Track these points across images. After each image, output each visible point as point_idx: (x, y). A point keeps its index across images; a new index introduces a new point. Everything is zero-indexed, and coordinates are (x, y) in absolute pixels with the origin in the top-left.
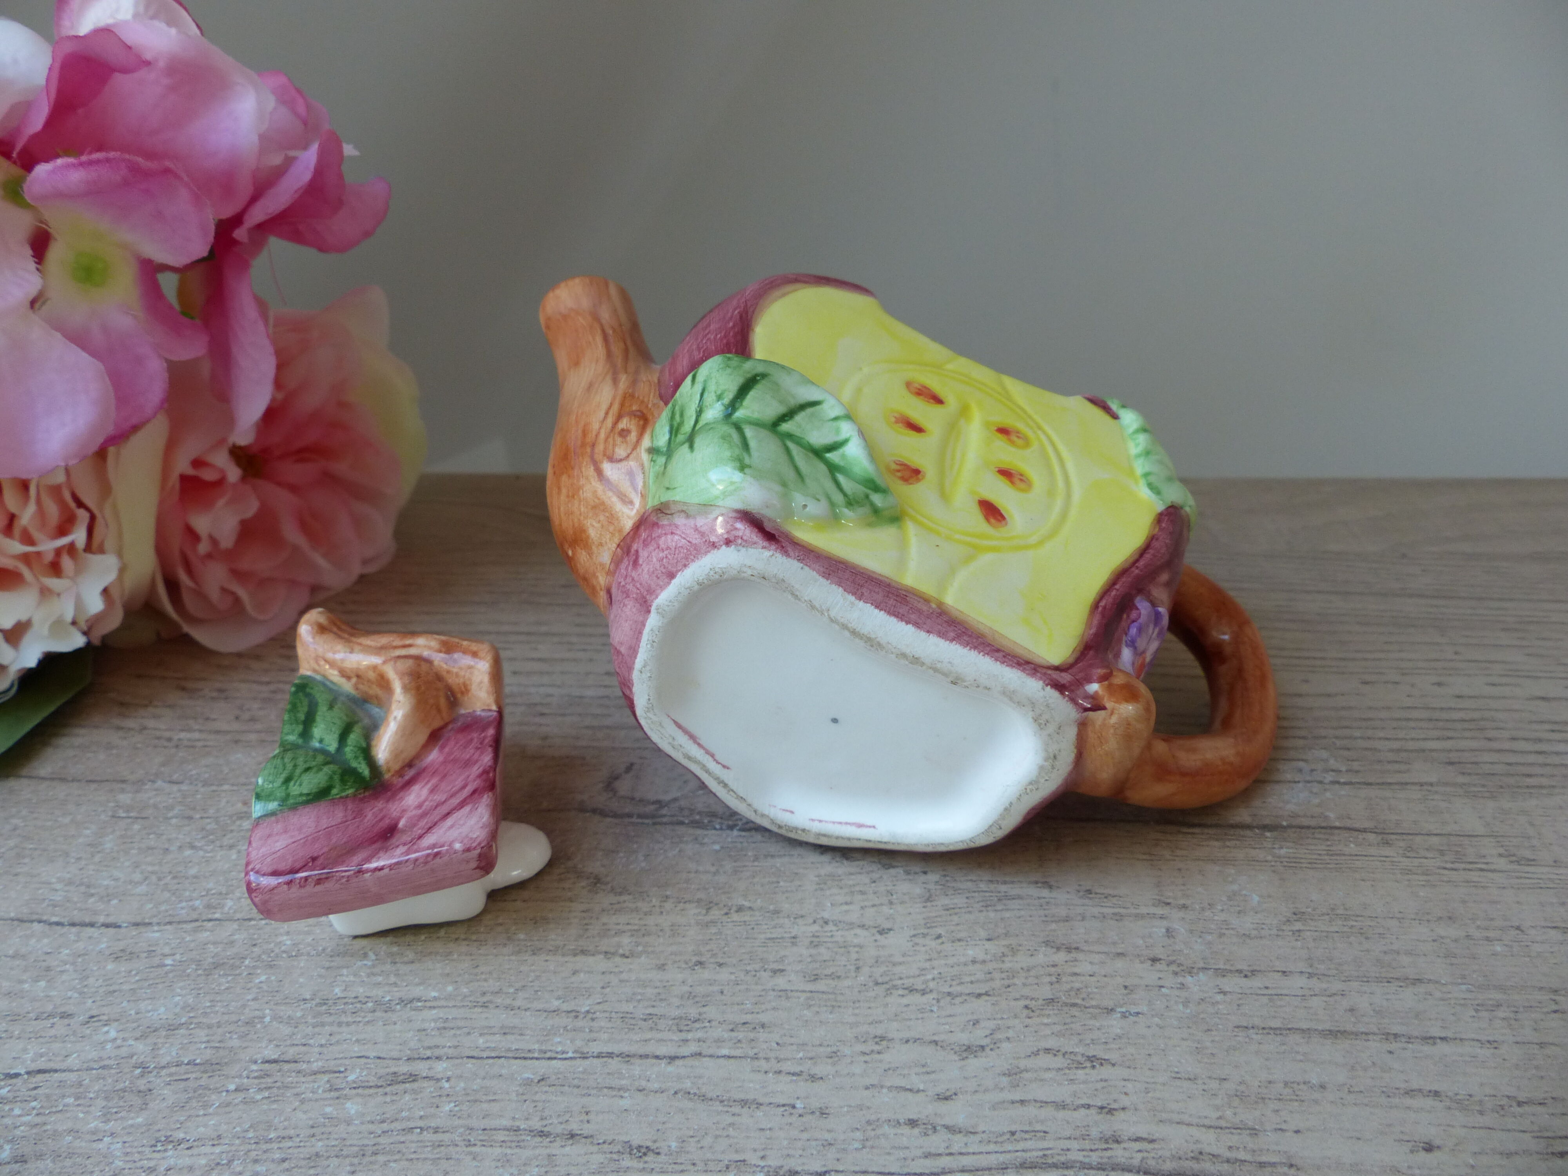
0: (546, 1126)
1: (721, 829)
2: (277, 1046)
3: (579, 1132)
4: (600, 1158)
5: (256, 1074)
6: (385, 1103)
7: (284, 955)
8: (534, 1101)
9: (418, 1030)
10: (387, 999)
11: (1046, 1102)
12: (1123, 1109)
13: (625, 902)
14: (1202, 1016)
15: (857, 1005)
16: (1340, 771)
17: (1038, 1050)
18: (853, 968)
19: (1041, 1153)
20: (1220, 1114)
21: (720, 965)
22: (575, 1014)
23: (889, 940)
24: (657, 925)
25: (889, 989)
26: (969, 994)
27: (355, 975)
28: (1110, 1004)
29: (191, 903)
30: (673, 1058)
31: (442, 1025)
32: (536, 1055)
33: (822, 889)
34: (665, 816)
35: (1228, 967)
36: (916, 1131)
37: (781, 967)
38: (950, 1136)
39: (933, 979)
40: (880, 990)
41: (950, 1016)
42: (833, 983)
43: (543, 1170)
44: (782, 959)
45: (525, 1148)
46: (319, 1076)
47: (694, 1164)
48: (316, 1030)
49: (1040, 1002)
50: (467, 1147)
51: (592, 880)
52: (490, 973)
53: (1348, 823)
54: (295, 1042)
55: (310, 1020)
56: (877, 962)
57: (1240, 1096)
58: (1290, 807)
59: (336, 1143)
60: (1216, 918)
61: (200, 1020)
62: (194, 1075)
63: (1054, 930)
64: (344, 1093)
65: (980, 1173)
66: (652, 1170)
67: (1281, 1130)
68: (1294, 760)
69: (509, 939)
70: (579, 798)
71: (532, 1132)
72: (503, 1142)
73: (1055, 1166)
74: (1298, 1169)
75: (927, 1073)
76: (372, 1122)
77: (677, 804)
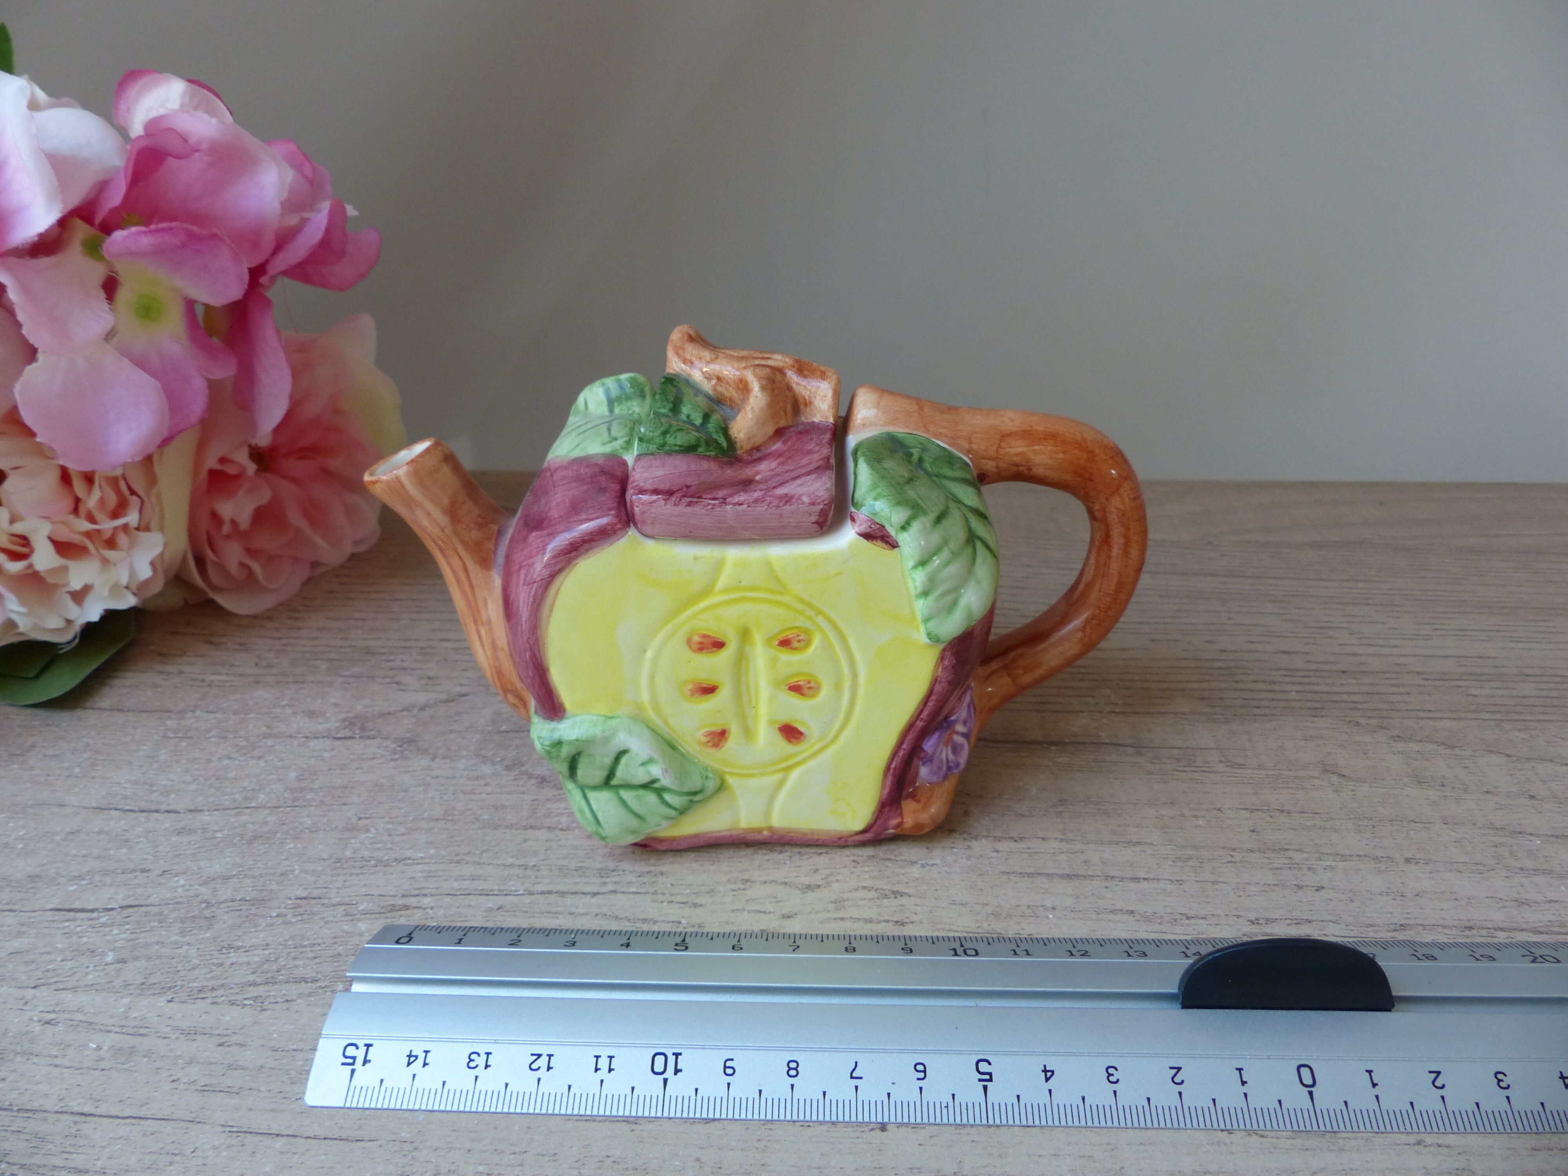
2: (306, 889)
5: (291, 906)
9: (410, 878)
17: (858, 887)
30: (595, 894)
32: (496, 893)
62: (245, 907)
64: (357, 917)
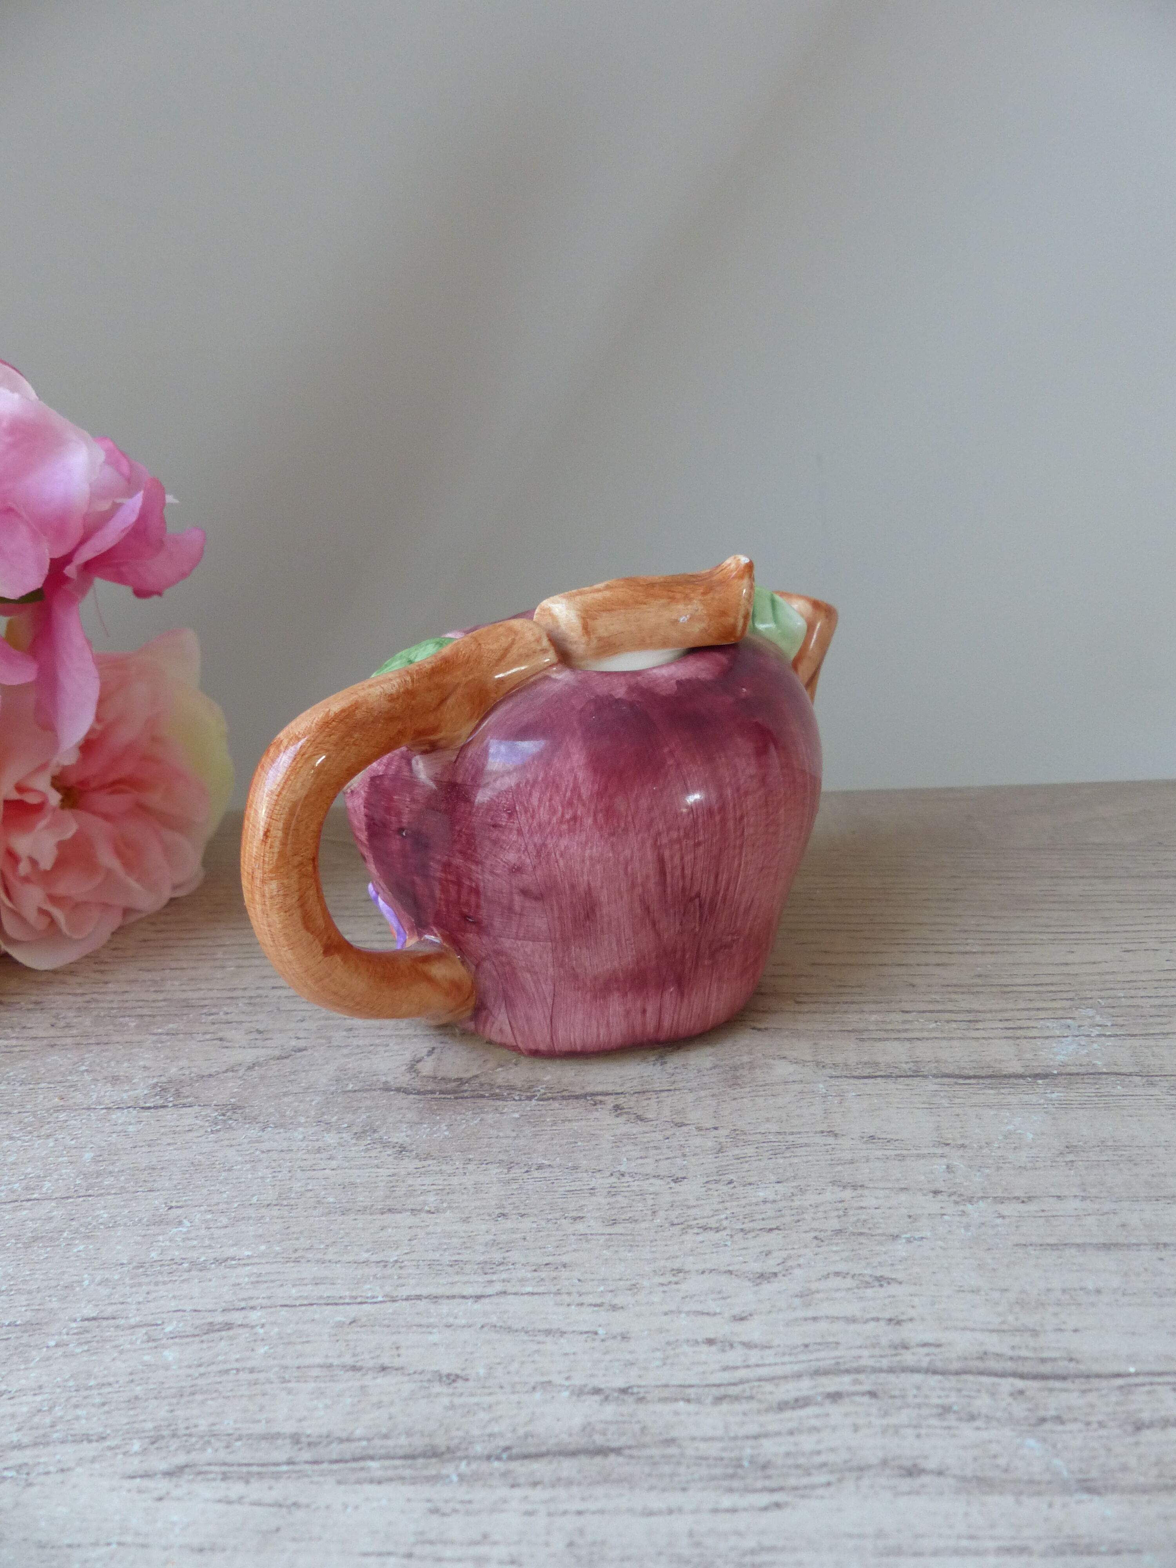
0: (358, 1361)
1: (520, 1100)
2: (97, 1305)
3: (390, 1365)
4: (412, 1386)
5: (75, 1331)
6: (202, 1349)
7: (102, 1227)
8: (346, 1341)
9: (234, 1285)
10: (202, 1259)
11: (837, 1318)
12: (911, 1320)
13: (429, 1165)
14: (983, 1237)
15: (654, 1244)
16: (1106, 1026)
17: (829, 1274)
18: (649, 1212)
19: (833, 1362)
20: (1002, 1319)
21: (522, 1216)
22: (385, 1264)
23: (684, 1187)
24: (460, 1184)
25: (684, 1229)
26: (761, 1229)
27: (171, 1240)
28: (895, 1231)
29: (10, 1187)
30: (478, 1297)
31: (256, 1279)
32: (347, 1301)
33: (618, 1147)
34: (466, 1091)
35: (1006, 1195)
36: (714, 1348)
37: (581, 1215)
38: (746, 1351)
39: (727, 1218)
40: (676, 1230)
41: (744, 1249)
42: (630, 1226)
43: (356, 1399)
44: (582, 1207)
45: (338, 1381)
46: (136, 1330)
47: (501, 1387)
48: (134, 1290)
49: (829, 1233)
50: (282, 1383)
51: (397, 1149)
52: (301, 1232)
53: (1116, 1069)
54: (113, 1301)
55: (127, 1281)
56: (672, 1206)
57: (1021, 1303)
58: (1060, 1058)
59: (155, 1386)
60: (993, 1154)
61: (21, 1286)
62: (15, 1335)
63: (841, 1172)
64: (162, 1342)
65: (776, 1381)
66: (461, 1394)
67: (1061, 1330)
68: (1062, 1018)
69: (319, 1202)
70: (384, 1079)
71: (344, 1367)
72: (317, 1377)
73: (847, 1371)
74: (1078, 1362)
75: (723, 1298)
76: (190, 1367)
77: (477, 1081)
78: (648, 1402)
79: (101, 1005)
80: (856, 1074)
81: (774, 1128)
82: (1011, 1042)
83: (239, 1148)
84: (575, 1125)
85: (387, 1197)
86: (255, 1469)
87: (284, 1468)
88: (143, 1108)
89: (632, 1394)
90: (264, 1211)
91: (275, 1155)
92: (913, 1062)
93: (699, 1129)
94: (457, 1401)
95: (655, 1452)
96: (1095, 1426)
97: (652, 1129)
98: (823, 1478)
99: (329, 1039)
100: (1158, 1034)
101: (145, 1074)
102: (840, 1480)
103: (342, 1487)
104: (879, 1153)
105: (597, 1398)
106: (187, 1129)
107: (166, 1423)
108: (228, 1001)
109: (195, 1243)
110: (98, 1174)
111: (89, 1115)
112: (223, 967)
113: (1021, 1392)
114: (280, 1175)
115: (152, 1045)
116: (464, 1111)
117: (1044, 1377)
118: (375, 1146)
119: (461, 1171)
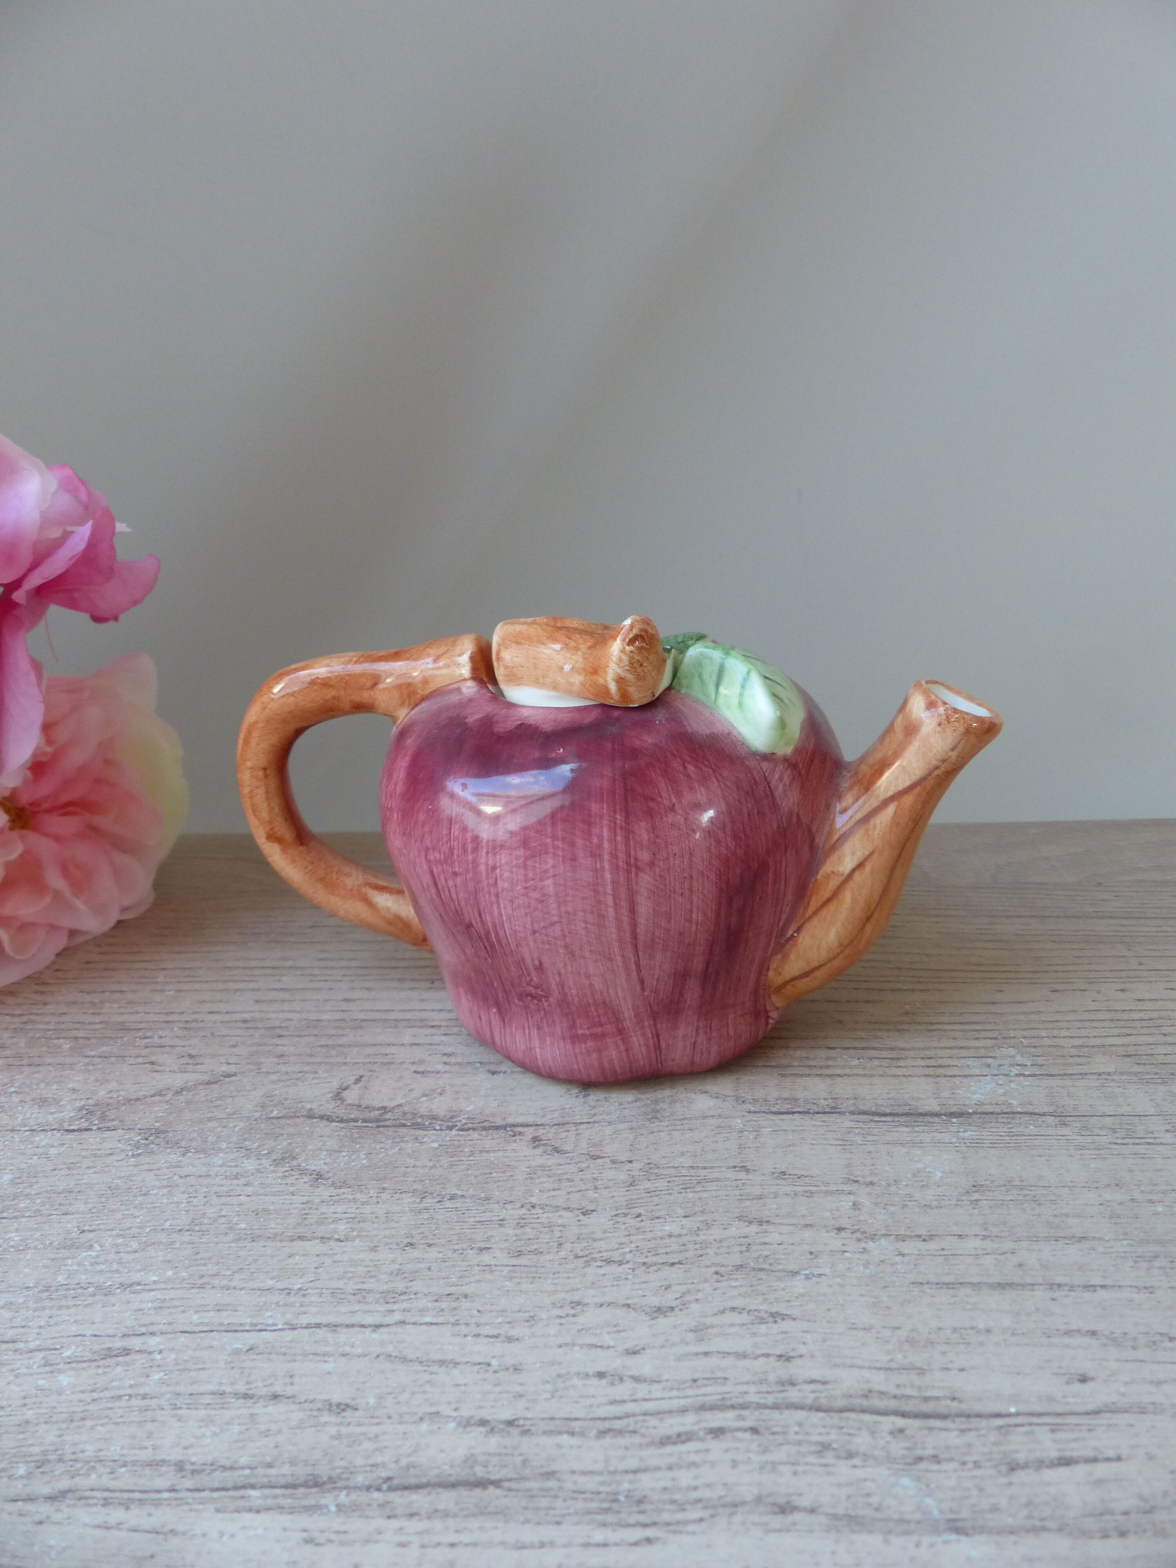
0: (251, 1389)
1: (441, 1130)
3: (282, 1393)
4: (301, 1415)
6: (97, 1374)
7: (12, 1250)
8: (242, 1368)
9: (136, 1311)
10: (108, 1284)
11: (728, 1353)
12: (801, 1356)
13: (344, 1194)
14: (881, 1275)
15: (557, 1276)
16: (1026, 1065)
17: (725, 1309)
18: (555, 1244)
19: (719, 1397)
20: (890, 1357)
21: (430, 1245)
23: (593, 1219)
24: (372, 1213)
25: (588, 1261)
26: (663, 1263)
27: (79, 1264)
28: (795, 1268)
30: (377, 1327)
31: (159, 1305)
32: (247, 1328)
33: (532, 1178)
34: (389, 1119)
35: (907, 1233)
36: (603, 1382)
37: (488, 1246)
38: (635, 1385)
39: (631, 1252)
40: (580, 1262)
41: (644, 1282)
42: (535, 1258)
43: (245, 1427)
44: (488, 1239)
45: (228, 1409)
46: (34, 1354)
47: (390, 1417)
48: (37, 1313)
49: (730, 1268)
50: (173, 1409)
51: (314, 1176)
52: (210, 1258)
53: (1030, 1109)
54: (15, 1325)
55: (31, 1304)
56: (578, 1239)
57: (911, 1342)
58: (977, 1097)
59: (47, 1411)
60: (900, 1192)
63: (749, 1207)
64: (59, 1367)
65: (661, 1416)
66: (349, 1424)
67: (947, 1369)
68: (983, 1057)
69: (231, 1228)
70: (309, 1106)
71: (236, 1395)
72: (209, 1404)
73: (733, 1407)
74: (960, 1401)
75: (618, 1332)
76: (83, 1392)
77: (401, 1109)
78: (533, 1434)
79: (37, 1026)
80: (774, 1109)
81: (688, 1162)
82: (930, 1080)
83: (156, 1172)
84: (492, 1156)
85: (299, 1224)
86: (137, 1495)
87: (166, 1495)
88: (66, 1131)
89: (518, 1426)
90: (175, 1236)
91: (192, 1180)
92: (831, 1099)
93: (614, 1162)
94: (344, 1430)
95: (533, 1485)
96: (970, 1465)
97: (568, 1161)
98: (696, 1515)
99: (259, 1065)
100: (1076, 1074)
101: (74, 1096)
102: (713, 1516)
103: (221, 1515)
104: (788, 1189)
105: (482, 1429)
106: (109, 1152)
107: (54, 1448)
108: (164, 1025)
109: (103, 1267)
110: (15, 1197)
111: (13, 1137)
112: (162, 991)
113: (901, 1431)
114: (195, 1200)
115: (83, 1068)
116: (384, 1140)
117: (926, 1416)
118: (293, 1173)
119: (374, 1200)
